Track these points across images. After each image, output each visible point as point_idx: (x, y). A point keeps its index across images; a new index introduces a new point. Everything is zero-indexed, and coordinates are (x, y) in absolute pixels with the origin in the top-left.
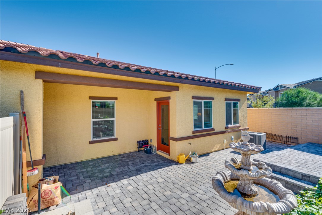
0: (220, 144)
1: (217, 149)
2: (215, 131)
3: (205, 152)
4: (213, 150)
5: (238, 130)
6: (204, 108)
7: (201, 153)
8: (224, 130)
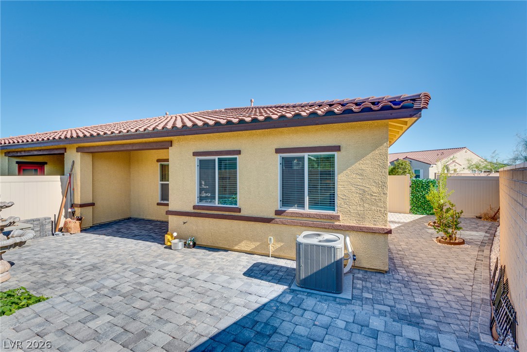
0: (258, 244)
1: (248, 249)
2: (243, 213)
3: (217, 245)
4: (236, 248)
5: (330, 226)
6: (219, 170)
7: (209, 244)
8: (272, 215)
